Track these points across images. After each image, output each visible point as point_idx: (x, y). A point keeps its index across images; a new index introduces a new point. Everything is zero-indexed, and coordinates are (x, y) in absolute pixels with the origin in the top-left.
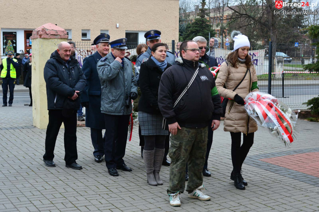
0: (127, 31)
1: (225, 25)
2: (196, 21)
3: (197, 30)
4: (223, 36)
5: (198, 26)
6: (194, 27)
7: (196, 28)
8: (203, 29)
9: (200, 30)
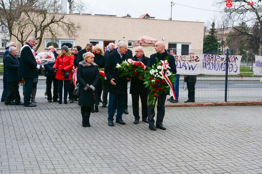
0: (170, 42)
1: (225, 40)
2: (208, 36)
3: (209, 43)
4: (222, 46)
5: (210, 40)
6: (207, 40)
7: (208, 41)
8: (212, 42)
9: (210, 43)
